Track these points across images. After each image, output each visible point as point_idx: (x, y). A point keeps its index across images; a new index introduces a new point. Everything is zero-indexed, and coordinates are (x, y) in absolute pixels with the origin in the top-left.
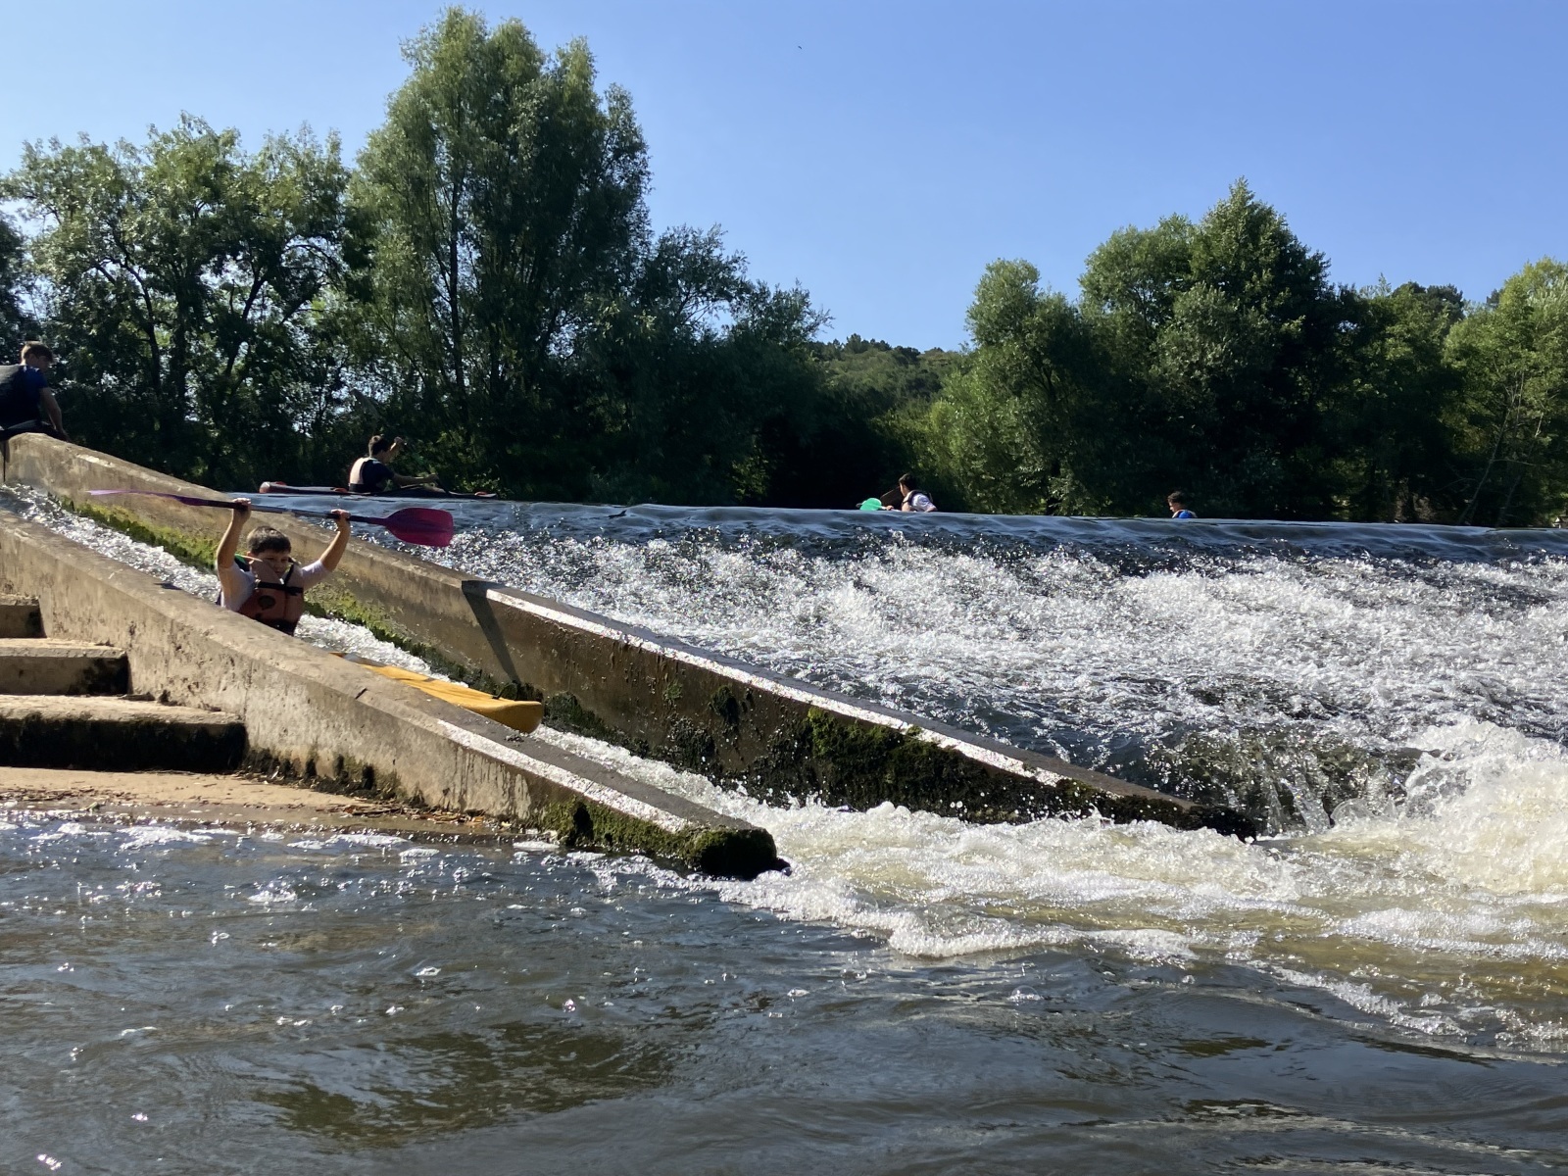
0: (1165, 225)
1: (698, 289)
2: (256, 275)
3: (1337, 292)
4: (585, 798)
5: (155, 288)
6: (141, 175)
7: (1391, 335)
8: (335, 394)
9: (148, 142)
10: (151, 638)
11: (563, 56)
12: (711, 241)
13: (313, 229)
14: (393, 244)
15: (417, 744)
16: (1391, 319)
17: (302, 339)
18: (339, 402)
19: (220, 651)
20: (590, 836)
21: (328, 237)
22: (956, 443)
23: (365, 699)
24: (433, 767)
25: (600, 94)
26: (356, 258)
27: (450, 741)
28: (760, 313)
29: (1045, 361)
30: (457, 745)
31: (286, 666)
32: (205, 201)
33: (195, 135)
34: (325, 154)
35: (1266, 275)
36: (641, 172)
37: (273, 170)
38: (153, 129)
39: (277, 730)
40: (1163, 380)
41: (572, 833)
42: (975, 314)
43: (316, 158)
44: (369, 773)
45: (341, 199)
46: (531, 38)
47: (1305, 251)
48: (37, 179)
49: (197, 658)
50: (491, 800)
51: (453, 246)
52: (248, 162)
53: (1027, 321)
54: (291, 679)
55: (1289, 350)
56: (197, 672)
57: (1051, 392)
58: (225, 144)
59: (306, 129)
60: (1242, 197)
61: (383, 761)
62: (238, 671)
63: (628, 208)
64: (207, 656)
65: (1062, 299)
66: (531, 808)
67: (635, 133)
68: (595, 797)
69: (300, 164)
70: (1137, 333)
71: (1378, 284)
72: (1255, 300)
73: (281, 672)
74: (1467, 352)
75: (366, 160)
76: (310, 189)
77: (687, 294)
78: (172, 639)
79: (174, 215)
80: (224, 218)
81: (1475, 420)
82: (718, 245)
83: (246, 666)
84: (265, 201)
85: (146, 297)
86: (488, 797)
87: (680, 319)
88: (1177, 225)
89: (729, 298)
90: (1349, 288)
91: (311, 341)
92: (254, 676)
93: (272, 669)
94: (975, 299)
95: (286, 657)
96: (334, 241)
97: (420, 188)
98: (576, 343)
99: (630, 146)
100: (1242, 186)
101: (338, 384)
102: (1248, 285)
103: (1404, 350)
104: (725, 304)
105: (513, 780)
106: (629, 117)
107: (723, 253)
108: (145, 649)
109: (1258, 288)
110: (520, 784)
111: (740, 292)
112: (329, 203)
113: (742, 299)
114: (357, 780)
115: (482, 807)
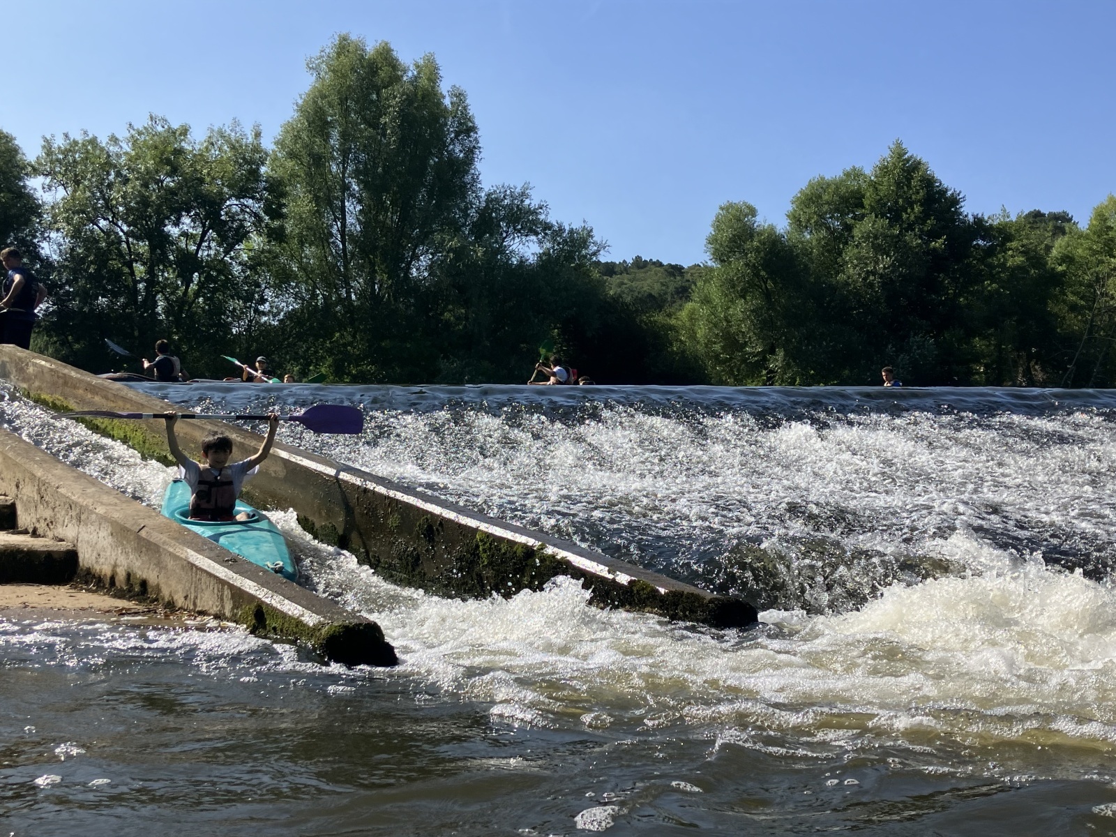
0: (848, 175)
1: (514, 228)
2: (204, 226)
3: (971, 219)
4: (263, 602)
5: (133, 237)
6: (124, 158)
7: (1010, 249)
8: (261, 308)
9: (128, 135)
10: (29, 491)
11: (418, 67)
12: (523, 194)
13: (242, 193)
14: (299, 203)
15: (170, 564)
16: (1009, 238)
17: (236, 269)
18: (264, 314)
19: (64, 500)
20: (264, 627)
21: (253, 198)
22: (701, 332)
23: (143, 533)
24: (179, 581)
25: (445, 93)
26: (275, 212)
27: (189, 563)
28: (559, 244)
29: (763, 273)
30: (192, 565)
31: (101, 510)
32: (168, 175)
33: (159, 129)
34: (250, 140)
35: (917, 209)
36: (474, 147)
37: (215, 152)
38: (130, 126)
39: (95, 554)
40: (847, 284)
41: (254, 625)
42: (712, 241)
43: (244, 142)
44: (144, 584)
45: (263, 170)
46: (395, 53)
47: (947, 190)
48: (51, 162)
49: (51, 505)
50: (211, 603)
51: (343, 202)
52: (197, 147)
53: (748, 245)
54: (104, 519)
55: (937, 262)
56: (52, 514)
57: (767, 295)
58: (180, 135)
59: (236, 123)
60: (900, 153)
61: (152, 576)
62: (74, 514)
63: (467, 172)
64: (57, 503)
65: (772, 228)
66: (233, 609)
67: (469, 120)
68: (268, 601)
69: (233, 148)
70: (828, 251)
71: (1000, 212)
72: (911, 227)
73: (97, 514)
74: (1067, 259)
75: (281, 143)
76: (240, 165)
77: (507, 232)
78: (39, 491)
79: (145, 185)
80: (180, 186)
81: (1074, 308)
82: (528, 196)
83: (78, 511)
84: (209, 174)
85: (127, 242)
86: (208, 601)
87: (502, 250)
88: (856, 174)
89: (537, 234)
90: (980, 216)
91: (243, 271)
92: (83, 517)
93: (92, 512)
94: (711, 230)
95: (102, 504)
96: (258, 200)
97: (318, 161)
98: (430, 268)
99: (467, 129)
100: (899, 145)
101: (263, 301)
102: (905, 216)
103: (1019, 260)
104: (533, 238)
105: (223, 589)
106: (465, 108)
107: (532, 202)
108: (25, 498)
109: (912, 218)
110: (227, 592)
111: (544, 229)
112: (254, 174)
113: (546, 234)
114: (137, 589)
115: (206, 608)
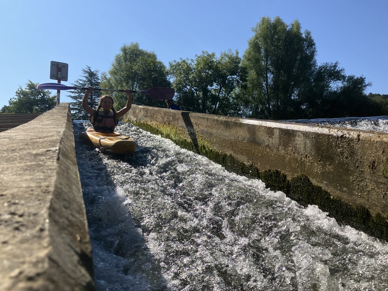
1: (331, 78)
2: (221, 86)
5: (198, 91)
11: (292, 25)
12: (335, 65)
14: (252, 74)
17: (231, 100)
25: (303, 33)
26: (244, 79)
32: (209, 70)
36: (314, 51)
37: (223, 61)
38: (196, 55)
43: (233, 56)
45: (240, 65)
46: (283, 21)
48: (172, 70)
51: (267, 74)
52: (218, 60)
58: (212, 56)
59: (230, 50)
63: (312, 59)
67: (312, 41)
75: (245, 56)
76: (232, 64)
77: (328, 79)
80: (213, 73)
84: (222, 68)
96: (238, 76)
97: (258, 61)
98: (299, 95)
99: (311, 44)
104: (339, 81)
106: (310, 37)
107: (339, 68)
111: (343, 78)
112: (237, 66)
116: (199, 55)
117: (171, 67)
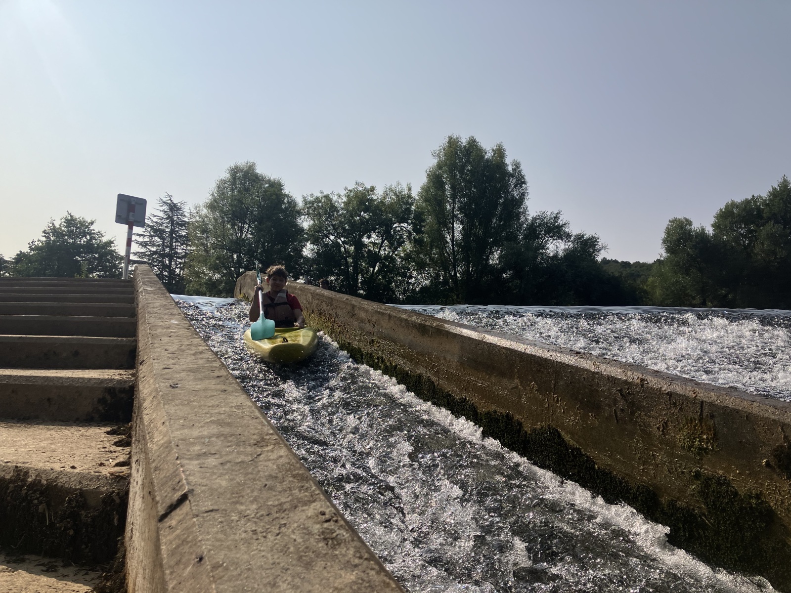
1: (549, 235)
2: (382, 239)
9: (345, 192)
11: (493, 150)
12: (556, 217)
13: (402, 220)
17: (399, 261)
21: (407, 223)
25: (508, 163)
26: (418, 230)
32: (365, 212)
33: (361, 189)
36: (525, 192)
37: (388, 200)
38: (346, 188)
42: (665, 241)
43: (403, 193)
45: (413, 208)
48: (308, 208)
51: (453, 225)
52: (379, 197)
58: (371, 191)
59: (398, 184)
63: (520, 206)
65: (703, 231)
67: (523, 177)
69: (397, 196)
75: (421, 195)
76: (401, 205)
77: (544, 237)
80: (371, 218)
82: (559, 218)
84: (385, 211)
85: (344, 247)
87: (542, 247)
89: (562, 239)
91: (402, 261)
94: (664, 235)
96: (410, 224)
97: (440, 203)
98: (501, 257)
111: (567, 237)
116: (350, 188)
117: (306, 205)
